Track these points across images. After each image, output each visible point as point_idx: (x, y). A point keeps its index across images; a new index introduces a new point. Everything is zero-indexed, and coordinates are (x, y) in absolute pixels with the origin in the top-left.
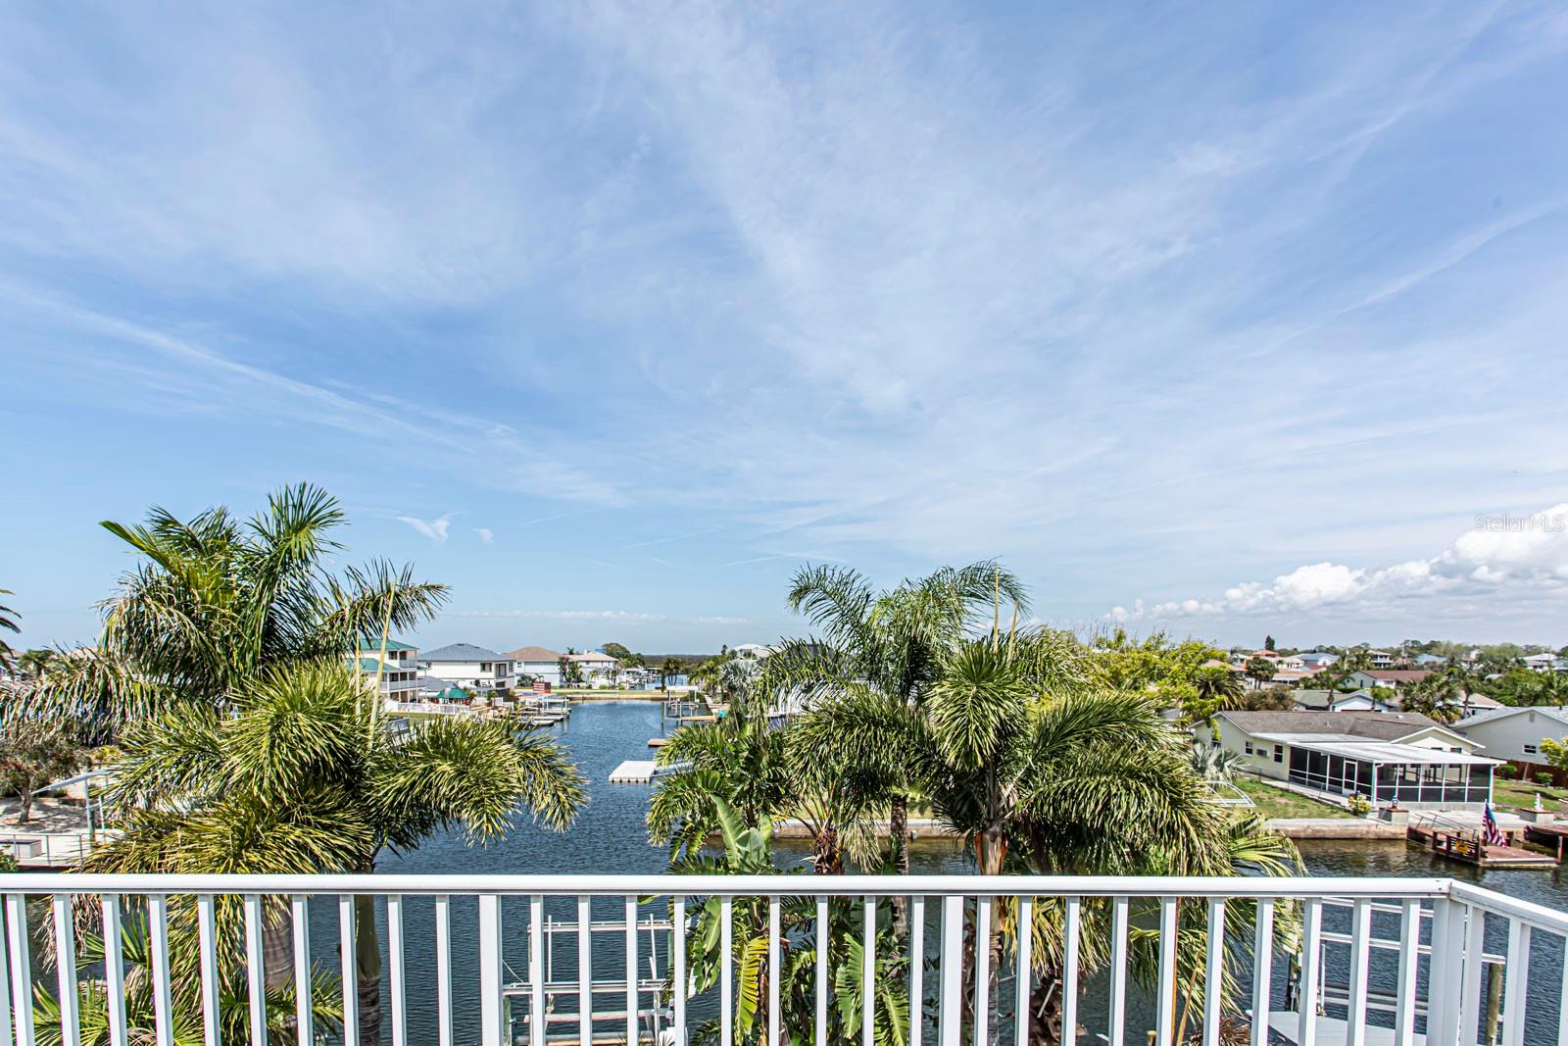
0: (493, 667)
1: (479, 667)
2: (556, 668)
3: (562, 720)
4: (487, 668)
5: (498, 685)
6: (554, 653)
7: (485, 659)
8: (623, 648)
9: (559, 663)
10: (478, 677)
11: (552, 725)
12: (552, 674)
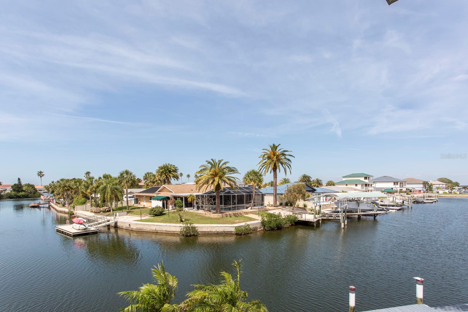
0: (399, 184)
1: (393, 184)
2: (422, 186)
3: (435, 202)
4: (396, 184)
5: (400, 190)
6: (420, 180)
7: (395, 181)
8: (449, 180)
9: (423, 184)
10: (392, 187)
11: (432, 203)
12: (420, 187)
